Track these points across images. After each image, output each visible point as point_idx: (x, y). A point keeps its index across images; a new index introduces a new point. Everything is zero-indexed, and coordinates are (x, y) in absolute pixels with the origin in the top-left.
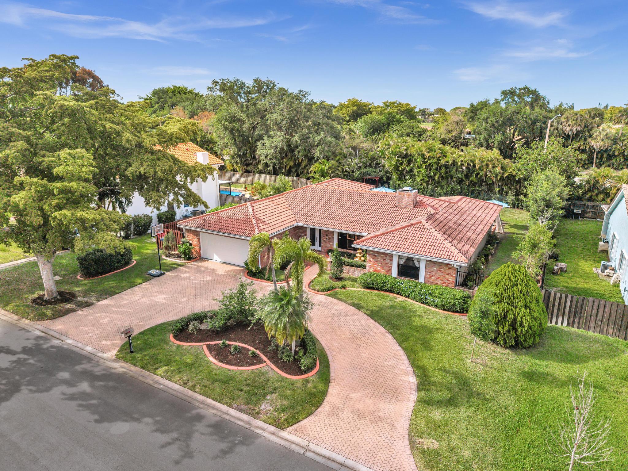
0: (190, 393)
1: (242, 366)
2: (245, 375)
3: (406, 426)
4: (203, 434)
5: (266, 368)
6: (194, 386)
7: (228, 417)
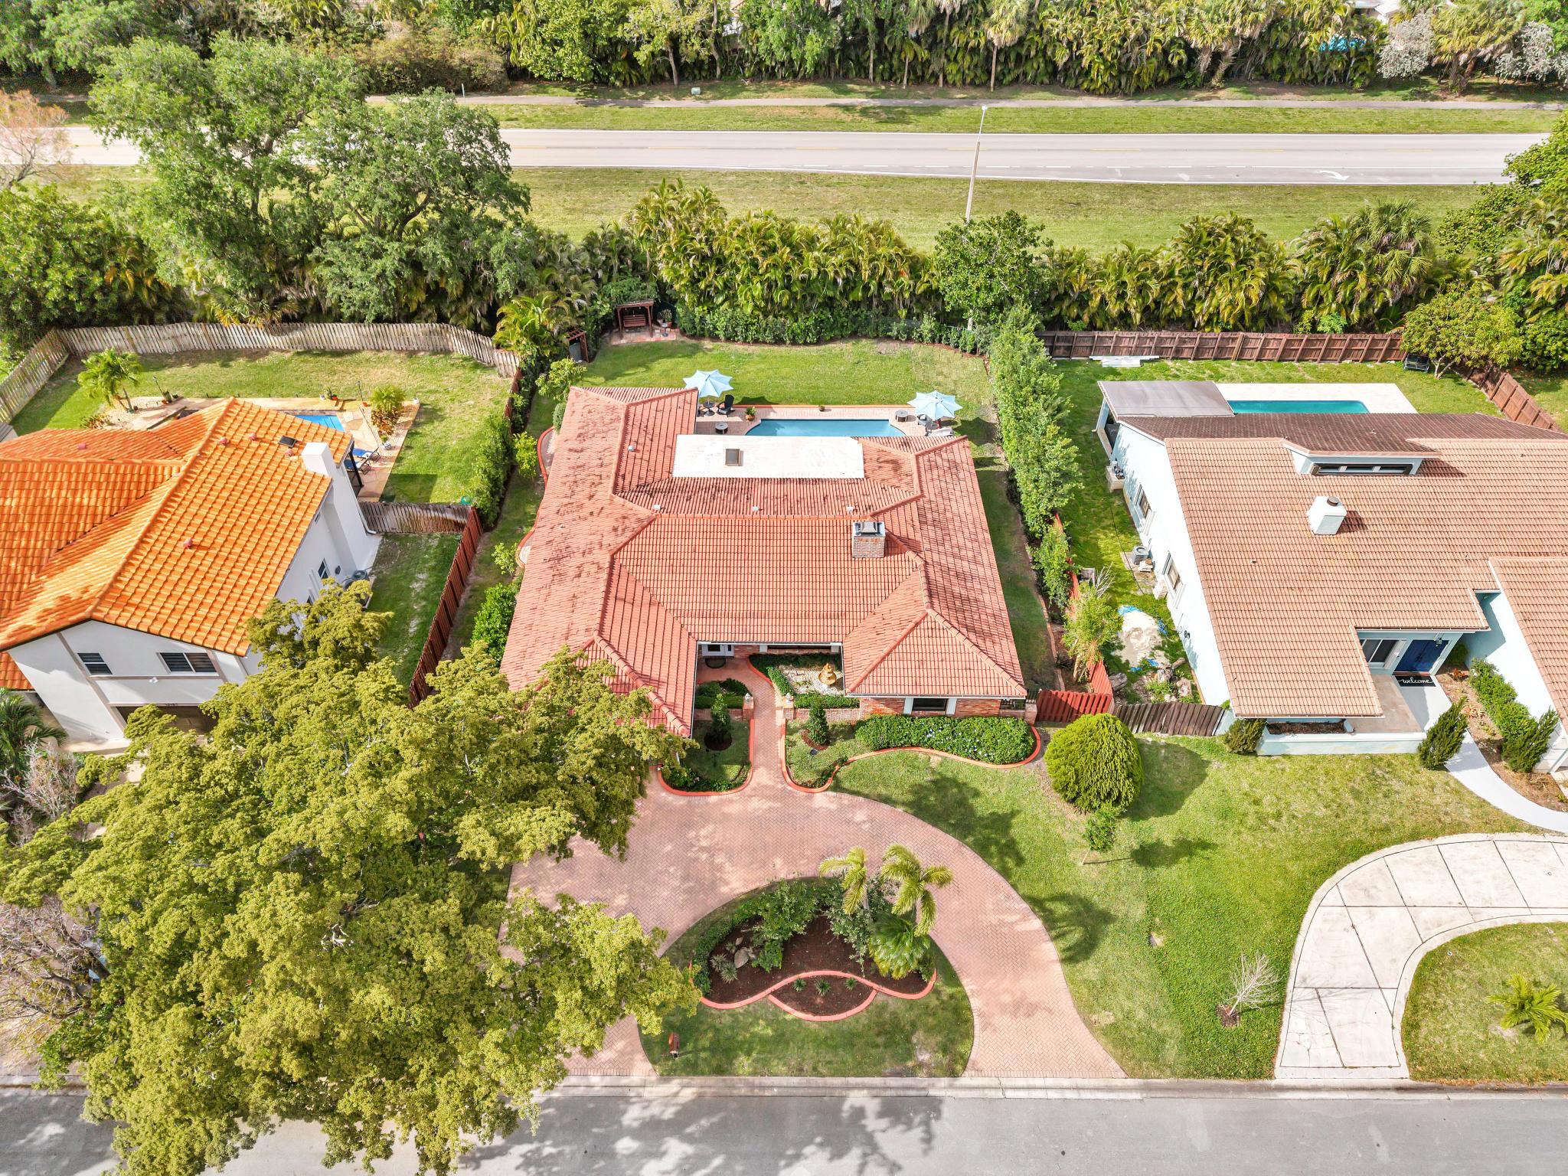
0: (819, 1081)
1: (849, 1008)
2: (864, 1021)
3: (1070, 1003)
4: (884, 1131)
5: (880, 998)
6: (815, 1069)
7: (893, 1093)
